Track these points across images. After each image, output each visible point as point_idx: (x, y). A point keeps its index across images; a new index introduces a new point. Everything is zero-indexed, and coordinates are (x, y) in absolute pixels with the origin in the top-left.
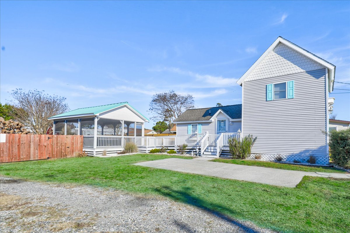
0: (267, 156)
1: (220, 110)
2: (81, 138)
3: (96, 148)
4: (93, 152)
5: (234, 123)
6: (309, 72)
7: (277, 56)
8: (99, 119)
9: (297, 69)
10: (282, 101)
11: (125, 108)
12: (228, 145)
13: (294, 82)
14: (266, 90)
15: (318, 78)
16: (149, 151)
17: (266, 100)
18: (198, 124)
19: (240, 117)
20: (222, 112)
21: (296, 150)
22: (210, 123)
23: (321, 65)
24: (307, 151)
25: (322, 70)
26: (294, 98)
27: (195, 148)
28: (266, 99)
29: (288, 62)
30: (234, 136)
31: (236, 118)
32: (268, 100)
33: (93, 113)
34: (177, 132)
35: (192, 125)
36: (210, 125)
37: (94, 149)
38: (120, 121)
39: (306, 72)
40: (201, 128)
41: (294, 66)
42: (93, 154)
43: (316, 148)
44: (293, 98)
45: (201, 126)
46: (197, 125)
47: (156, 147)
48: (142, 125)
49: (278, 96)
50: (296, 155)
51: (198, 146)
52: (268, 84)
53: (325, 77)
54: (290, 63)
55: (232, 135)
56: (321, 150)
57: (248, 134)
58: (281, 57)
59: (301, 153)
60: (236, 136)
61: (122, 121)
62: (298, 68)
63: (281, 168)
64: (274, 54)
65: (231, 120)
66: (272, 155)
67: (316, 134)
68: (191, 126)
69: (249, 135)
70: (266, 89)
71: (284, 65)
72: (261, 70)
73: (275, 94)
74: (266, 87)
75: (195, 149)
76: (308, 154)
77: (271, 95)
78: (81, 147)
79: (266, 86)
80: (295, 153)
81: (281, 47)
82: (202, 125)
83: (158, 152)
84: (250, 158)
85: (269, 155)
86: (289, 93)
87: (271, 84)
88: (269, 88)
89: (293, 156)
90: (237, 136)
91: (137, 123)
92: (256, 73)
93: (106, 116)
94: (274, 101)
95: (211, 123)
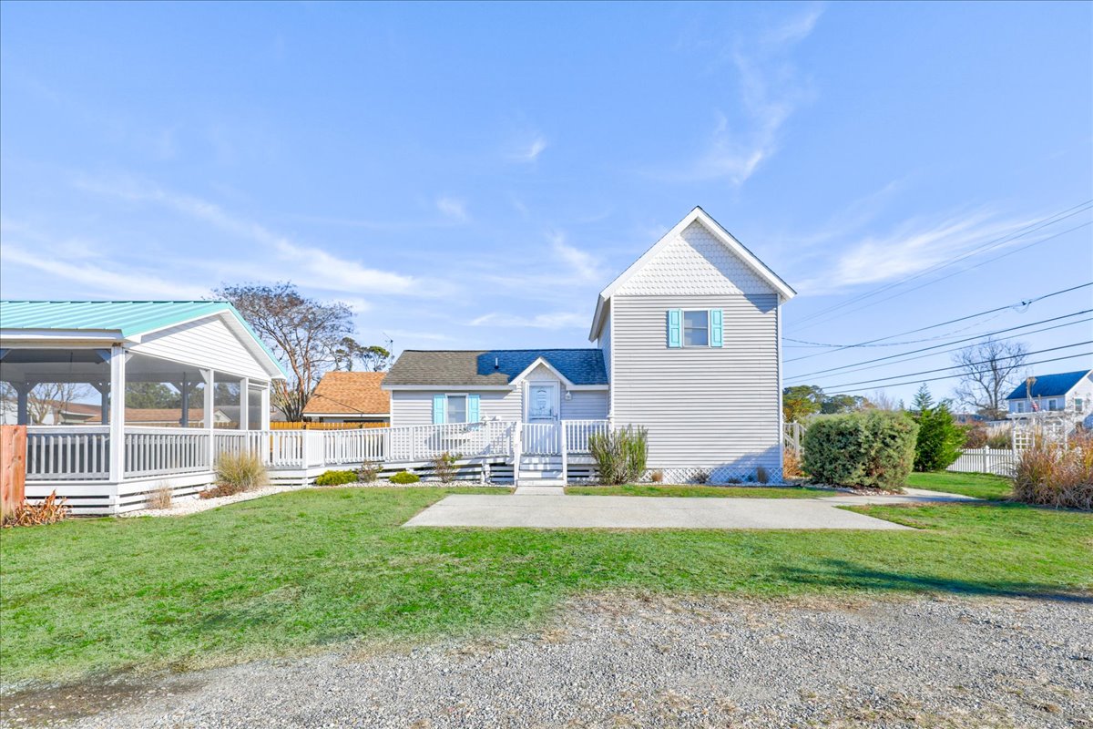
0: (671, 474)
1: (540, 361)
2: (18, 439)
3: (120, 479)
4: (107, 497)
5: (576, 396)
6: (748, 296)
7: (690, 248)
8: (130, 356)
9: (727, 287)
10: (698, 352)
11: (218, 323)
12: (587, 451)
13: (723, 313)
14: (667, 323)
15: (764, 311)
16: (312, 480)
17: (668, 346)
18: (467, 394)
19: (605, 379)
20: (548, 366)
21: (729, 458)
22: (507, 392)
23: (769, 285)
24: (747, 458)
25: (770, 297)
26: (724, 347)
27: (481, 462)
28: (668, 342)
29: (712, 267)
30: (594, 427)
31: (582, 384)
32: (671, 345)
33: (119, 331)
34: (391, 416)
35: (449, 397)
36: (506, 397)
37: (116, 484)
38: (202, 372)
39: (745, 295)
40: (480, 405)
41: (722, 278)
42: (107, 506)
43: (762, 451)
44: (720, 347)
45: (480, 401)
46: (465, 397)
47: (327, 465)
48: (263, 392)
49: (690, 340)
50: (730, 467)
51: (488, 456)
52: (670, 310)
53: (776, 311)
54: (715, 271)
55: (589, 427)
56: (771, 455)
57: (627, 424)
58: (697, 254)
59: (737, 462)
60: (598, 427)
61: (207, 370)
62: (730, 284)
63: (748, 496)
64: (683, 242)
65: (570, 386)
66: (680, 471)
67: (763, 423)
68: (446, 400)
69: (630, 425)
70: (667, 319)
71: (704, 272)
72: (655, 273)
73: (685, 333)
74: (668, 315)
75: (480, 466)
76: (748, 464)
77: (677, 337)
78: (16, 477)
79: (668, 312)
80: (726, 463)
81: (696, 230)
82: (481, 399)
83: (352, 481)
84: (644, 480)
85: (675, 471)
86: (716, 334)
87: (677, 310)
88: (674, 318)
89: (722, 471)
90: (603, 427)
91: (250, 381)
92: (642, 279)
93: (157, 347)
94: (683, 348)
95: (510, 394)
